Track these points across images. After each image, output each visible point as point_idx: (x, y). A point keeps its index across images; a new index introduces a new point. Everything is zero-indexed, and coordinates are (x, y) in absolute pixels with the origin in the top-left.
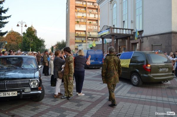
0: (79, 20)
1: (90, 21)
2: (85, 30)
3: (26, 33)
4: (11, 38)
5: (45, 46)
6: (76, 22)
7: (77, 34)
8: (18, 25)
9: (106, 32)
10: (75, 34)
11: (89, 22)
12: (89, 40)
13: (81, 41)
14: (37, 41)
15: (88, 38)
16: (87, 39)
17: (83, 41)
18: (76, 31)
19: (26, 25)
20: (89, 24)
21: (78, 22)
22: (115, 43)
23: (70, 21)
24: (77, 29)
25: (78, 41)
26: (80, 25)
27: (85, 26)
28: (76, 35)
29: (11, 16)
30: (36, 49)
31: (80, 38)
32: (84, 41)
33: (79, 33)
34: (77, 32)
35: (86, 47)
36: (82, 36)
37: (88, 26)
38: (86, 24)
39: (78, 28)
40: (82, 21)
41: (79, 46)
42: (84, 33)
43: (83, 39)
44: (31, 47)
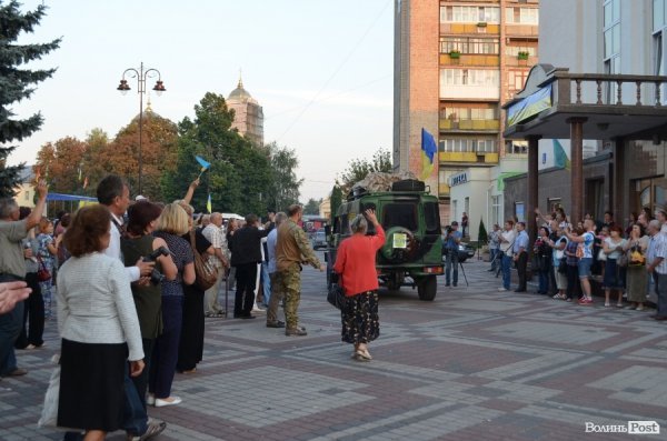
0: (458, 47)
1: (523, 50)
2: (493, 95)
3: (197, 122)
4: (134, 150)
5: (295, 186)
6: (445, 59)
7: (452, 117)
8: (123, 87)
9: (539, 103)
10: (441, 117)
11: (516, 54)
12: (517, 149)
13: (472, 158)
14: (245, 162)
15: (508, 142)
16: (503, 147)
17: (481, 158)
18: (444, 103)
19: (159, 83)
20: (515, 63)
21: (454, 56)
22: (611, 166)
23: (413, 51)
24: (446, 94)
25: (456, 157)
26: (466, 71)
27: (494, 74)
28: (447, 126)
29: (57, 41)
30: (243, 200)
31: (469, 142)
32: (490, 158)
33: (462, 113)
34: (449, 111)
35: (490, 191)
36: (479, 127)
37: (512, 74)
38: (499, 65)
39: (453, 86)
40: (478, 48)
41: (456, 181)
42: (489, 113)
43: (482, 145)
44: (218, 190)
